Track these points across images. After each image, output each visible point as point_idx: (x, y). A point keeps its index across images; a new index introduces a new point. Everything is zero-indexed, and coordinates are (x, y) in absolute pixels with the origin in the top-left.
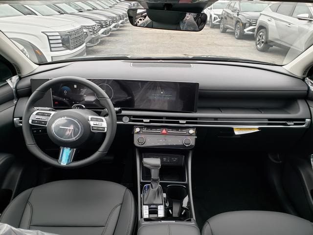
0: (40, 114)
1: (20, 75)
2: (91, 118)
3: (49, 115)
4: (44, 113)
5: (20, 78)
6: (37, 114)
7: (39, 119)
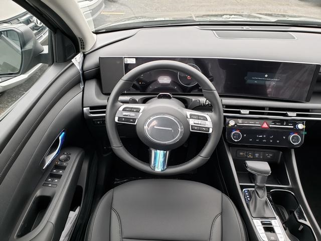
0: (128, 109)
1: (84, 51)
2: (191, 115)
3: (138, 110)
4: (132, 108)
5: (85, 56)
6: (124, 110)
7: (127, 116)
